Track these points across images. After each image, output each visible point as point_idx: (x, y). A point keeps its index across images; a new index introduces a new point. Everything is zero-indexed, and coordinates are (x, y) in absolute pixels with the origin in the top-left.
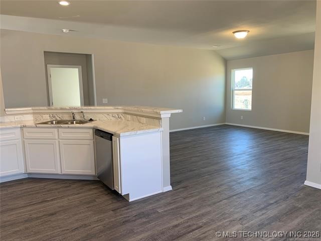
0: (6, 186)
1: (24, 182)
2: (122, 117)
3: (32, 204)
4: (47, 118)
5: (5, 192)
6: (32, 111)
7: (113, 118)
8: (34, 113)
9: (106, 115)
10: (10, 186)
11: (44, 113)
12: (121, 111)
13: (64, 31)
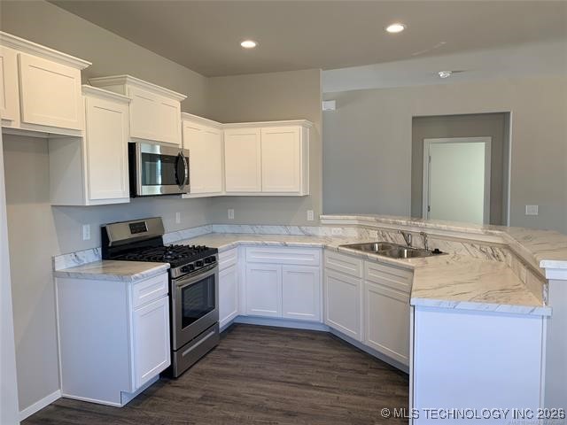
0: (291, 336)
1: (319, 337)
2: (500, 254)
3: (289, 380)
4: (373, 237)
5: (282, 346)
6: (357, 223)
7: (480, 255)
8: (359, 226)
9: (469, 246)
10: (296, 338)
11: (371, 228)
12: (500, 241)
13: (442, 74)
